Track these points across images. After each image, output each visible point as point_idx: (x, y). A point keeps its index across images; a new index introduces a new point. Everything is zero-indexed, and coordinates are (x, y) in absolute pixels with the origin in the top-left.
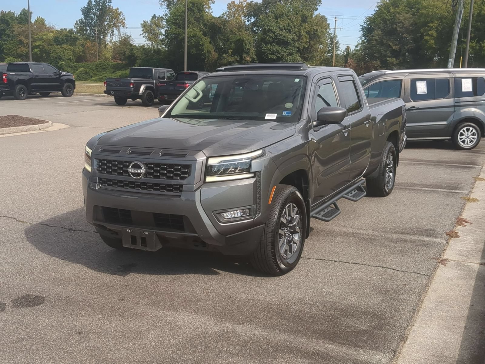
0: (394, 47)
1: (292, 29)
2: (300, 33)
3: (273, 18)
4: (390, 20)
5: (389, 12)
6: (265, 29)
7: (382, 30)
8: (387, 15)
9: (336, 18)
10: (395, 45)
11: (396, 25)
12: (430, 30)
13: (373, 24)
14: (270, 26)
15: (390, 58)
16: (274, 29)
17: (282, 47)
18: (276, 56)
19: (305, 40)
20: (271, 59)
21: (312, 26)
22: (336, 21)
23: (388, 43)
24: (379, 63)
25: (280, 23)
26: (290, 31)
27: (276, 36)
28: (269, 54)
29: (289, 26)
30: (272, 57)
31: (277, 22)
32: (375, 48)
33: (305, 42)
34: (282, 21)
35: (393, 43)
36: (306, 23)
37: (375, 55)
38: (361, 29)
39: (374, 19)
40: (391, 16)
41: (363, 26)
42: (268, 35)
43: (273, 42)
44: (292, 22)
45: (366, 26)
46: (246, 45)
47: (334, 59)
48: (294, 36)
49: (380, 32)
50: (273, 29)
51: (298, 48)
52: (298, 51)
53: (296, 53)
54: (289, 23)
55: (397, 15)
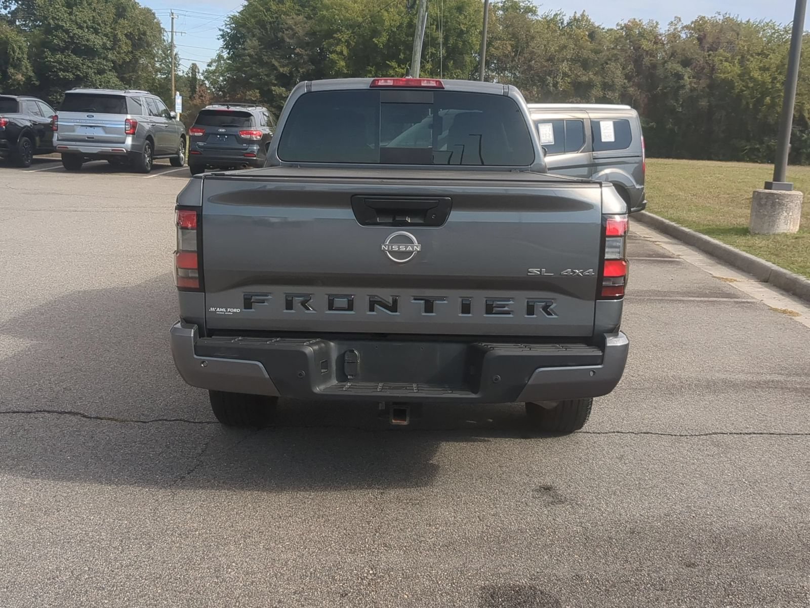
0: (281, 70)
1: (101, 26)
2: (115, 36)
3: (63, 6)
4: (270, 23)
5: (268, 10)
6: (49, 24)
7: (259, 39)
8: (265, 16)
9: (172, 13)
10: (283, 66)
11: (283, 32)
12: (338, 44)
13: (244, 31)
14: (58, 19)
15: (277, 87)
16: (67, 26)
17: (84, 59)
18: (74, 74)
19: (125, 48)
20: (65, 78)
21: (135, 25)
22: (173, 18)
23: (271, 62)
24: (258, 95)
25: (77, 15)
26: (96, 32)
27: (72, 38)
28: (61, 70)
29: (93, 23)
30: (66, 75)
31: (71, 14)
32: (249, 68)
33: (125, 52)
34: (81, 11)
35: (279, 62)
36: (124, 19)
37: (251, 80)
38: (221, 35)
39: (243, 19)
40: (272, 17)
41: (223, 30)
42: (56, 36)
43: (67, 48)
44: (99, 14)
45: (229, 31)
46: (14, 52)
47: (173, 85)
48: (104, 41)
49: (256, 43)
50: (65, 25)
51: (114, 62)
52: (114, 68)
53: (110, 71)
54: (93, 17)
55: (282, 16)
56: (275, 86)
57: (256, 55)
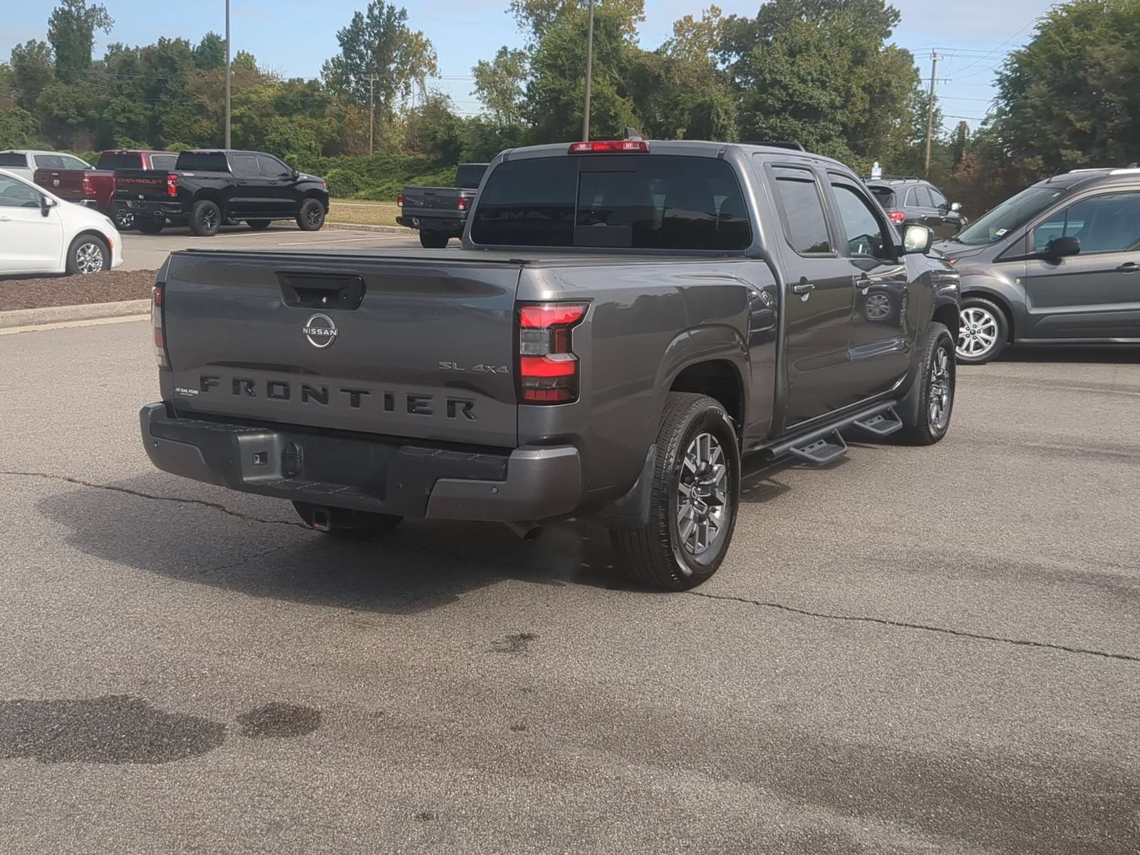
0: (1078, 125)
1: (830, 79)
2: (848, 90)
3: (784, 54)
4: (1069, 58)
5: (1067, 40)
6: (765, 79)
7: (1050, 84)
8: (1062, 48)
9: (935, 54)
10: (1083, 120)
11: (1086, 71)
13: (1027, 70)
14: (777, 72)
15: (1069, 151)
16: (786, 80)
17: (805, 122)
19: (860, 105)
21: (877, 74)
22: (935, 61)
23: (1064, 114)
24: (1040, 162)
25: (800, 65)
26: (823, 86)
27: (791, 96)
28: (774, 138)
29: (821, 74)
31: (793, 64)
32: (1030, 125)
33: (859, 111)
34: (806, 60)
35: (1075, 114)
36: (863, 66)
37: (1031, 142)
38: (998, 80)
39: (1029, 55)
40: (1072, 51)
41: (1000, 73)
42: (772, 94)
43: (784, 109)
44: (830, 63)
45: (1009, 73)
46: (719, 117)
47: (928, 152)
48: (833, 97)
49: (1044, 88)
50: (783, 79)
51: (843, 125)
52: (842, 132)
53: (838, 137)
54: (821, 66)
55: (1087, 47)
56: (1067, 149)
57: (1043, 105)
